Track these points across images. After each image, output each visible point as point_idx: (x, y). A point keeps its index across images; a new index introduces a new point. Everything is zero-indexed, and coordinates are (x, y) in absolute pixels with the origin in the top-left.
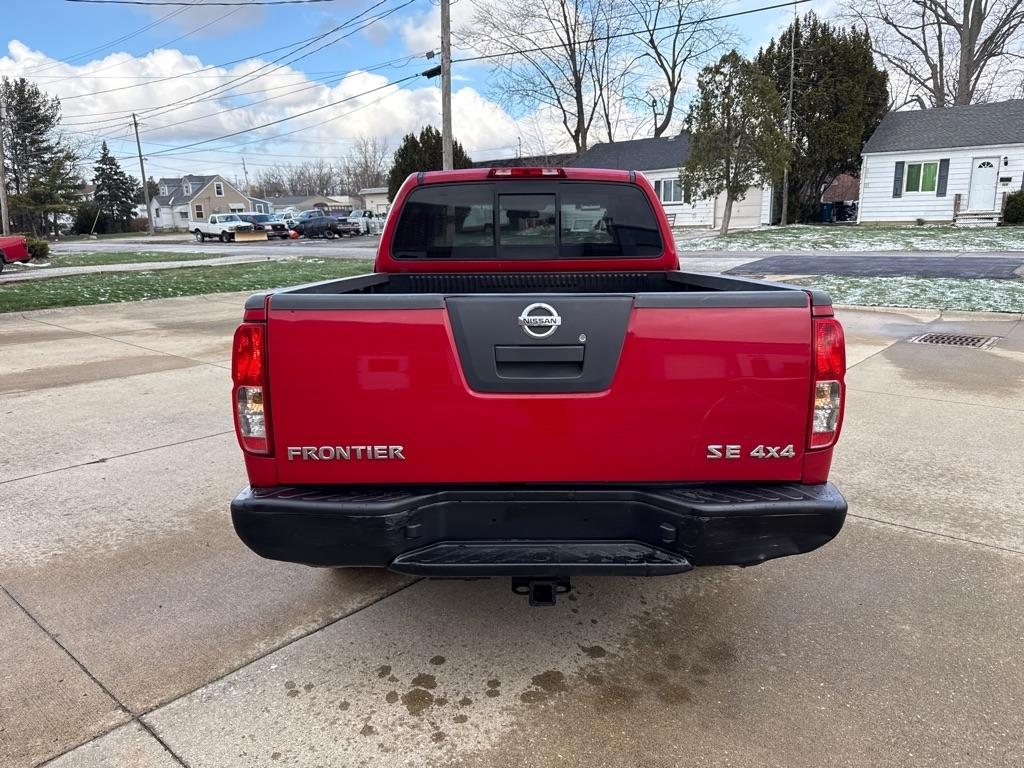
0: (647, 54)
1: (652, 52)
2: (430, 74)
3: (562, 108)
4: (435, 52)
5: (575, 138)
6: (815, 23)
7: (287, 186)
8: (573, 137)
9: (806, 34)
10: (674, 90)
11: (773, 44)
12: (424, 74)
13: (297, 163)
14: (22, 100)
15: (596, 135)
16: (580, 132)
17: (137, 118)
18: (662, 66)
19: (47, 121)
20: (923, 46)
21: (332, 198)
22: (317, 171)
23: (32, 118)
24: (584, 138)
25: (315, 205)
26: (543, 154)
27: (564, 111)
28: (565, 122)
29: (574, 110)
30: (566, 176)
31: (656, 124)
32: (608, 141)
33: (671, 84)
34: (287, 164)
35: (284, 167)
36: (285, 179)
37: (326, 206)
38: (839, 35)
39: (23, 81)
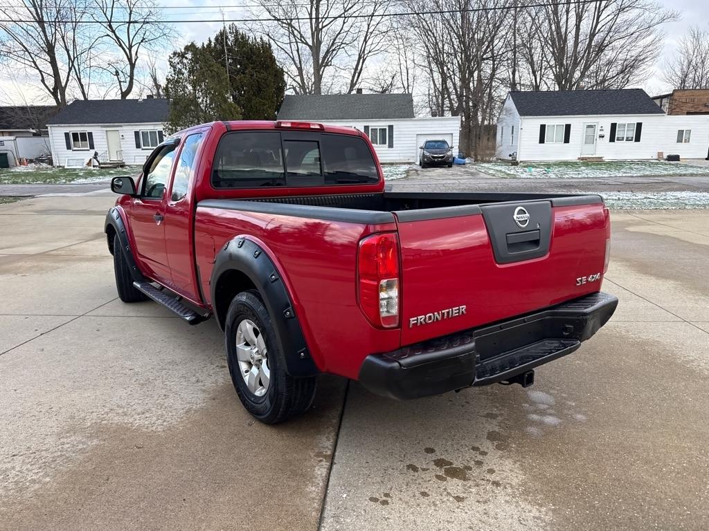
0: (108, 35)
1: (110, 34)
3: (38, 68)
5: (54, 94)
6: (237, 31)
8: (53, 93)
9: (231, 38)
10: (133, 66)
11: (210, 41)
15: (73, 93)
16: (58, 90)
18: (121, 45)
20: (291, 55)
24: (63, 95)
26: (25, 105)
27: (40, 71)
28: (43, 81)
29: (51, 71)
30: (324, 130)
31: (121, 89)
32: (83, 99)
33: (130, 59)
38: (252, 42)
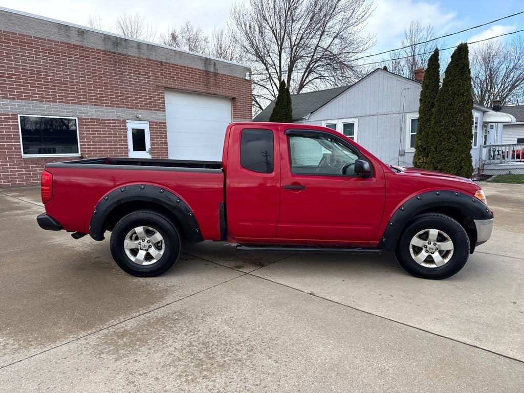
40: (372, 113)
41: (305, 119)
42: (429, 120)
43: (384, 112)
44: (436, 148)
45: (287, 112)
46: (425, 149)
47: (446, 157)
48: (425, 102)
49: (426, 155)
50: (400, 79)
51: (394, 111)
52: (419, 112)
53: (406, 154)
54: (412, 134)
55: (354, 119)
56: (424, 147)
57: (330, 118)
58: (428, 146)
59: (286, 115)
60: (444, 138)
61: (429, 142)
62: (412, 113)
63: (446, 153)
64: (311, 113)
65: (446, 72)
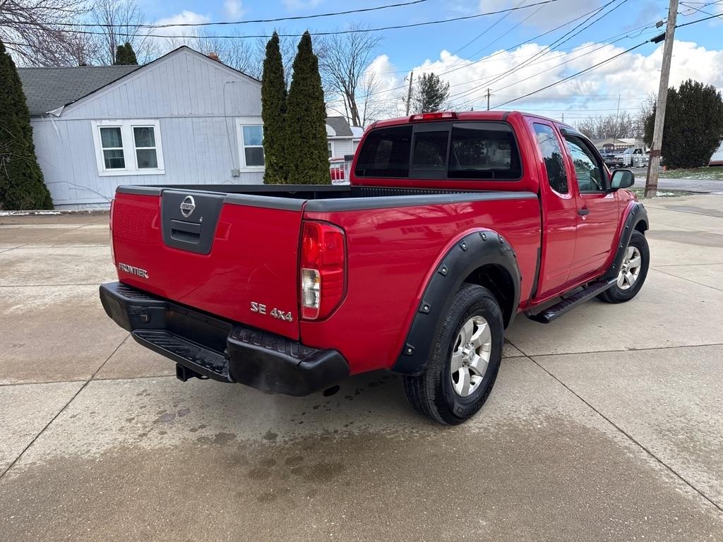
2: (657, 40)
4: (664, 21)
7: (596, 132)
12: (652, 41)
13: (605, 115)
14: (431, 87)
17: (490, 92)
19: (441, 97)
21: (622, 140)
22: (619, 120)
23: (433, 96)
25: (604, 146)
34: (598, 116)
35: (596, 118)
36: (595, 127)
37: (613, 146)
39: (432, 74)
40: (182, 113)
41: (54, 116)
42: (281, 129)
43: (201, 112)
44: (297, 166)
45: (17, 99)
46: (281, 167)
47: (310, 178)
48: (272, 103)
49: (284, 175)
50: (219, 68)
51: (216, 113)
52: (262, 116)
53: (241, 174)
54: (247, 146)
55: (153, 120)
56: (281, 164)
57: (106, 116)
58: (285, 164)
59: (15, 105)
60: (306, 154)
61: (286, 158)
62: (243, 118)
63: (311, 173)
64: (66, 105)
65: (295, 66)
